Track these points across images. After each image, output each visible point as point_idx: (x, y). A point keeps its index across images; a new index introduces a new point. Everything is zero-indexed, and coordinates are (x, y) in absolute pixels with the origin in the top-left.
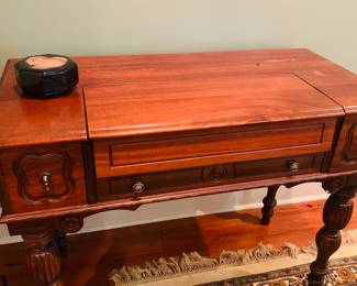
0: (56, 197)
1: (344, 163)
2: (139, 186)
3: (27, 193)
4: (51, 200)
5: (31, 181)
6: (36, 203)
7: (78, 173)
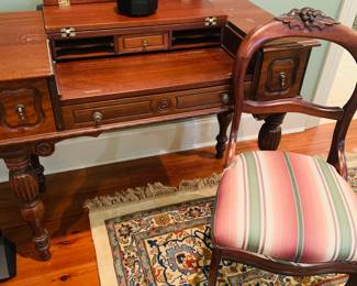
0: (30, 125)
1: (267, 94)
2: (98, 115)
3: (5, 122)
4: (26, 128)
5: (9, 112)
6: (13, 130)
7: (47, 105)
